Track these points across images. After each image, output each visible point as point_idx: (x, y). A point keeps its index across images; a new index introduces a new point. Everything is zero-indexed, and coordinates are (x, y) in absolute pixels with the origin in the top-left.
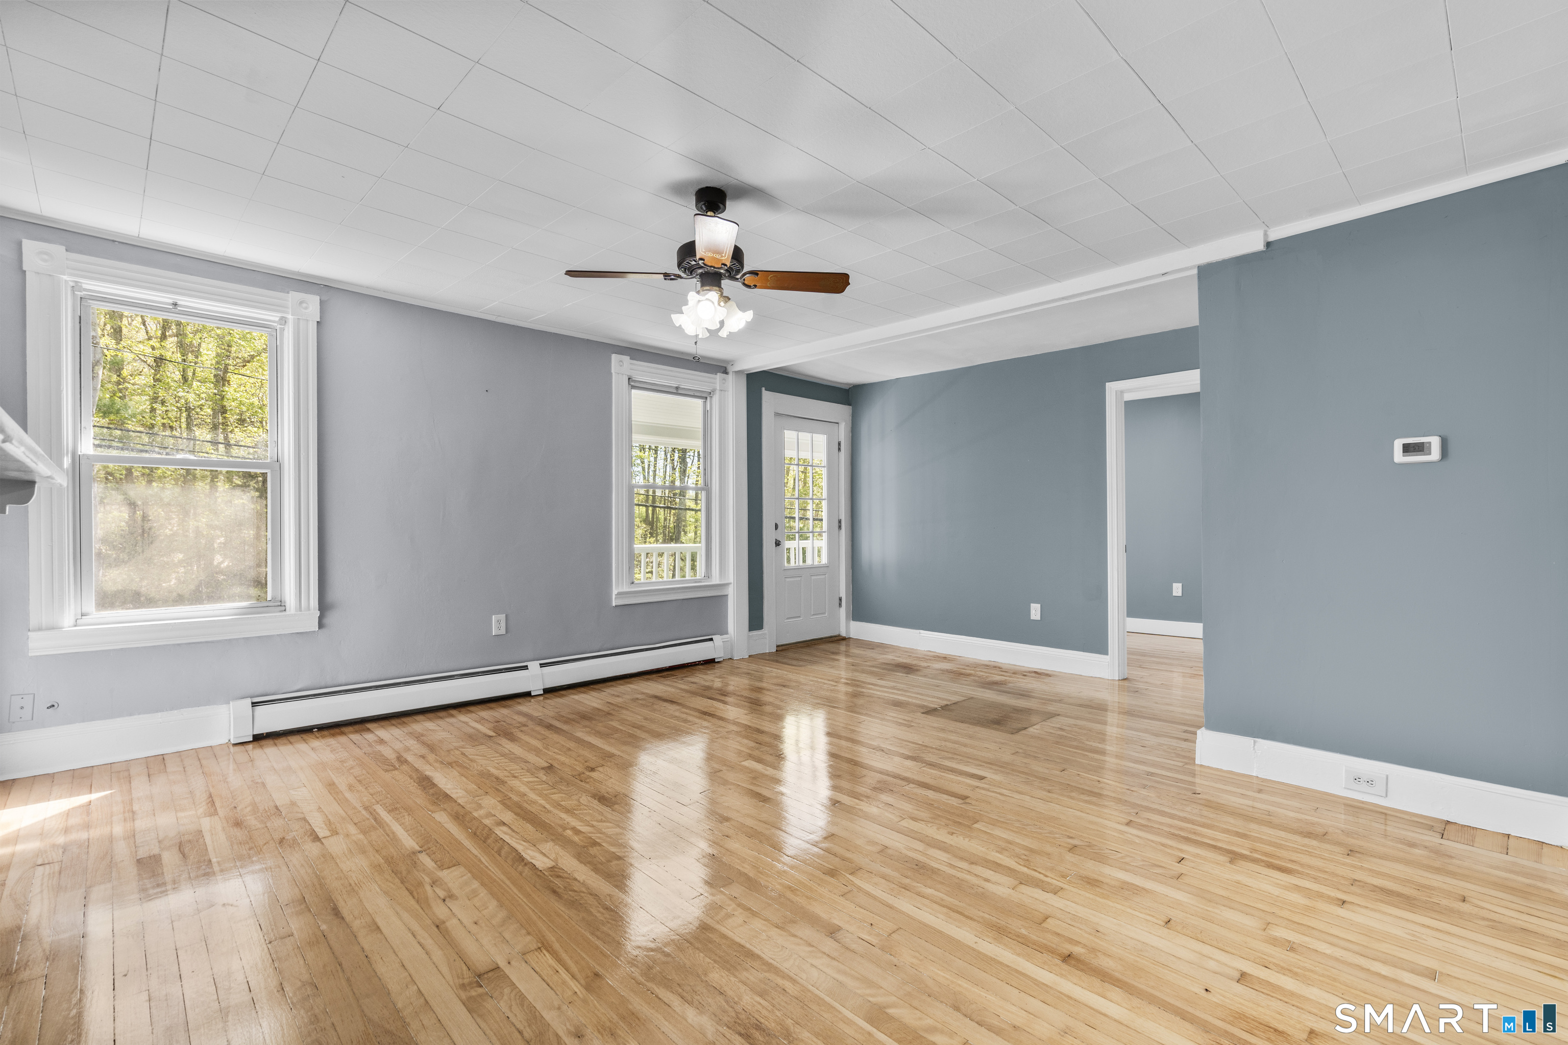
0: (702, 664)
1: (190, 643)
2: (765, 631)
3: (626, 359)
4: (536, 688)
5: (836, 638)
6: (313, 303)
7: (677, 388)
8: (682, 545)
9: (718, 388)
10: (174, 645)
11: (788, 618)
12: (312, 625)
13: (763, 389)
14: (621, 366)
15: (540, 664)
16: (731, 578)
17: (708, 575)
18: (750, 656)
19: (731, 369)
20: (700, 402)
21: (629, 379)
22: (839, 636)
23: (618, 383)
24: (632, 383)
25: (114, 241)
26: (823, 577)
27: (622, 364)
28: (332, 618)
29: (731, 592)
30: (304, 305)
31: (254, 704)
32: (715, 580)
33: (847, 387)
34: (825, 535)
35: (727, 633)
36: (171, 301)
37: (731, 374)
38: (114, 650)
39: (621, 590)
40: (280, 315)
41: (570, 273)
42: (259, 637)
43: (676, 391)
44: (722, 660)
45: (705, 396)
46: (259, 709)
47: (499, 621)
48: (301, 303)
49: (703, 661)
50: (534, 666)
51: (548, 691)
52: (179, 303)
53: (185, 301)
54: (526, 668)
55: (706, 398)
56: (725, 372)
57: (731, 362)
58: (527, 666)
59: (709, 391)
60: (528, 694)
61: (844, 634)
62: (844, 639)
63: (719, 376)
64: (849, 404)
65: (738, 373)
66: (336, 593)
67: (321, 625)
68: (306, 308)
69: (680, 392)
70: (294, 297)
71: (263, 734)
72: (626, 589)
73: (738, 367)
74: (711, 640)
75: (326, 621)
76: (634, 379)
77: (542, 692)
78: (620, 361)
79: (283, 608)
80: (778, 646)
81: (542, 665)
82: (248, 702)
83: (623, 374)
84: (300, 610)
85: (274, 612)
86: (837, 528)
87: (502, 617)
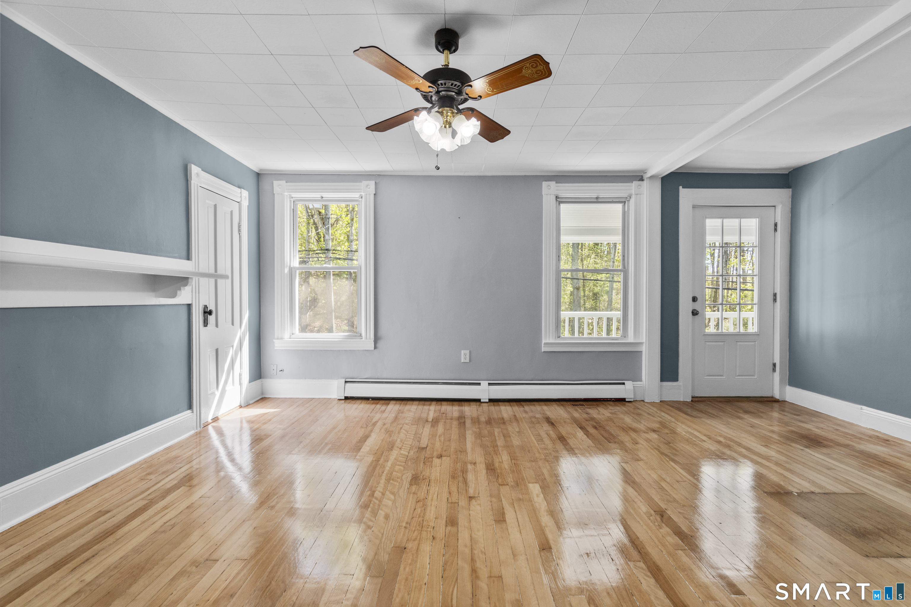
0: (613, 401)
1: (325, 350)
2: (680, 383)
3: (553, 184)
4: (485, 398)
5: (766, 399)
6: (372, 184)
7: (597, 198)
8: (599, 312)
9: (633, 193)
10: (319, 350)
11: (708, 376)
12: (372, 347)
13: (681, 187)
14: (549, 189)
15: (489, 383)
16: (643, 338)
17: (625, 335)
18: (661, 401)
19: (646, 176)
20: (620, 206)
21: (556, 197)
22: (772, 397)
23: (548, 201)
24: (559, 200)
25: (301, 174)
26: (753, 343)
27: (549, 187)
28: (380, 344)
29: (644, 349)
30: (369, 187)
31: (346, 382)
32: (631, 339)
33: (786, 172)
34: (756, 307)
35: (641, 381)
36: (320, 196)
37: (645, 179)
38: (300, 350)
39: (548, 341)
40: (359, 194)
41: (373, 128)
42: (350, 350)
43: (597, 200)
44: (632, 400)
45: (624, 201)
46: (347, 384)
47: (465, 354)
48: (367, 186)
49: (614, 399)
50: (484, 384)
51: (491, 400)
52: (323, 196)
53: (326, 195)
54: (479, 384)
55: (625, 202)
56: (642, 179)
57: (644, 171)
58: (480, 383)
59: (626, 196)
60: (478, 401)
61: (777, 396)
62: (777, 401)
63: (635, 183)
64: (788, 187)
65: (652, 177)
66: (382, 332)
67: (375, 347)
68: (369, 188)
69: (600, 200)
70: (365, 183)
71: (348, 397)
72: (551, 341)
73: (649, 174)
74: (624, 384)
75: (378, 345)
76: (560, 196)
77: (488, 401)
78: (549, 186)
79: (361, 337)
80: (692, 397)
81: (490, 384)
82: (344, 380)
83: (550, 195)
84: (367, 339)
85: (358, 339)
86: (772, 301)
87: (467, 352)
